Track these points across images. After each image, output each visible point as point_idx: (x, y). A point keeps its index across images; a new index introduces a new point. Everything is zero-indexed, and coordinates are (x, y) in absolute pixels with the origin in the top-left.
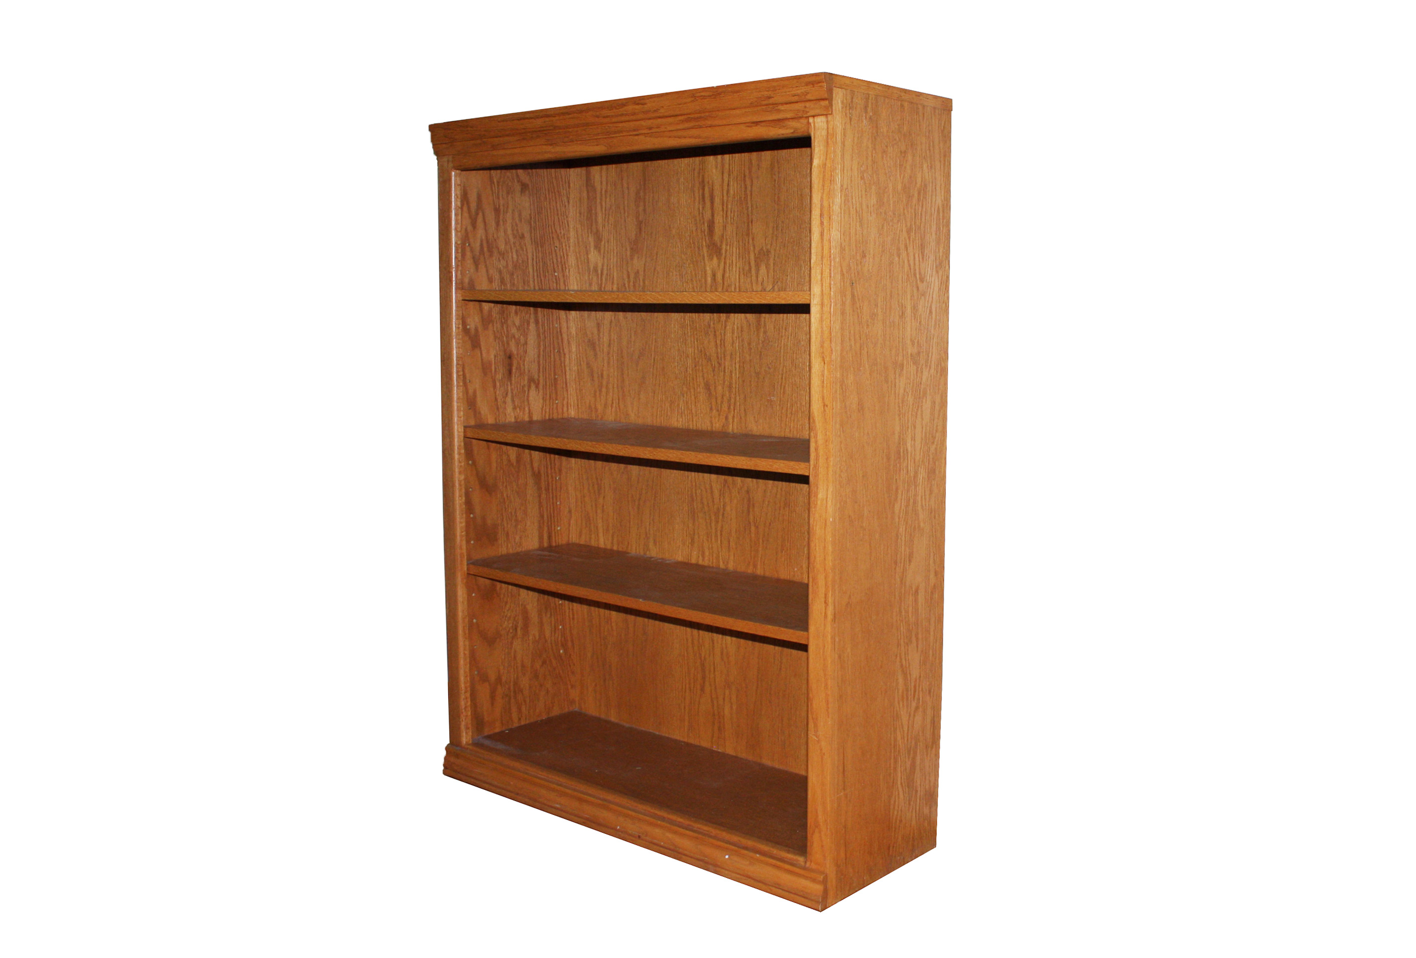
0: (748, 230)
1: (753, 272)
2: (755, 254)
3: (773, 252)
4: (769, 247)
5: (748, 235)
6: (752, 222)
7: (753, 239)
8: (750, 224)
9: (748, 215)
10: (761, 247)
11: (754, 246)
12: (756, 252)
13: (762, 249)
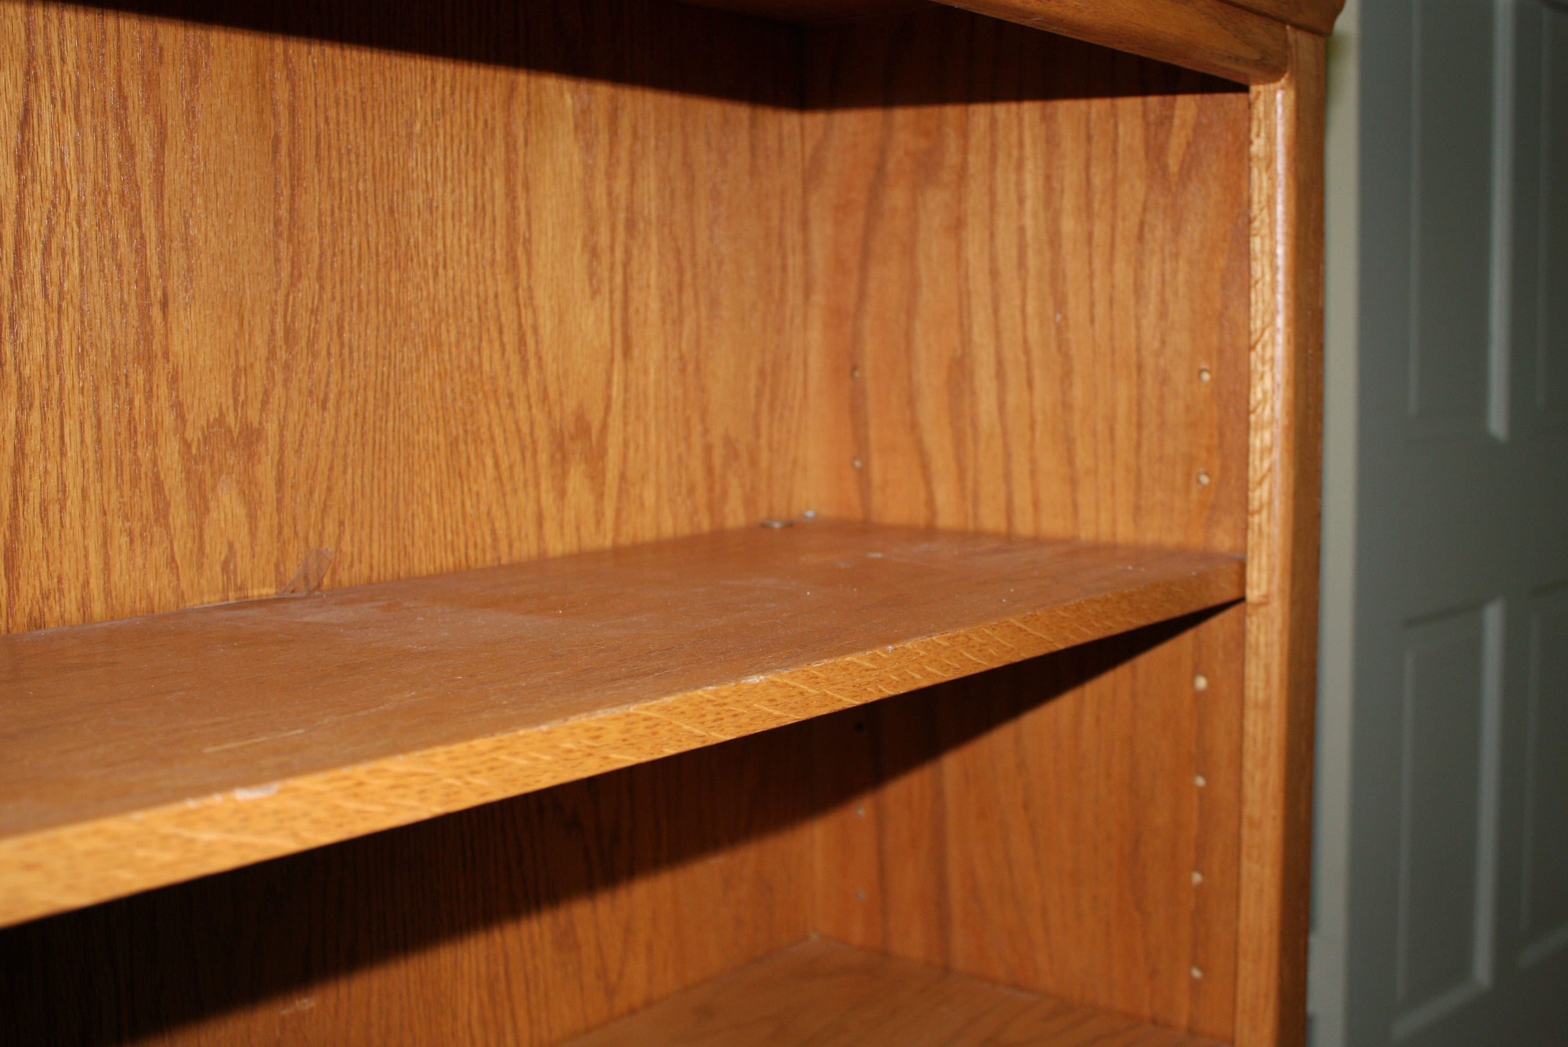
0: (147, 337)
1: (179, 516)
2: (187, 445)
3: (271, 428)
4: (253, 415)
5: (147, 359)
6: (164, 305)
7: (174, 380)
8: (156, 312)
9: (144, 274)
10: (214, 414)
11: (178, 407)
12: (193, 434)
13: (221, 421)
